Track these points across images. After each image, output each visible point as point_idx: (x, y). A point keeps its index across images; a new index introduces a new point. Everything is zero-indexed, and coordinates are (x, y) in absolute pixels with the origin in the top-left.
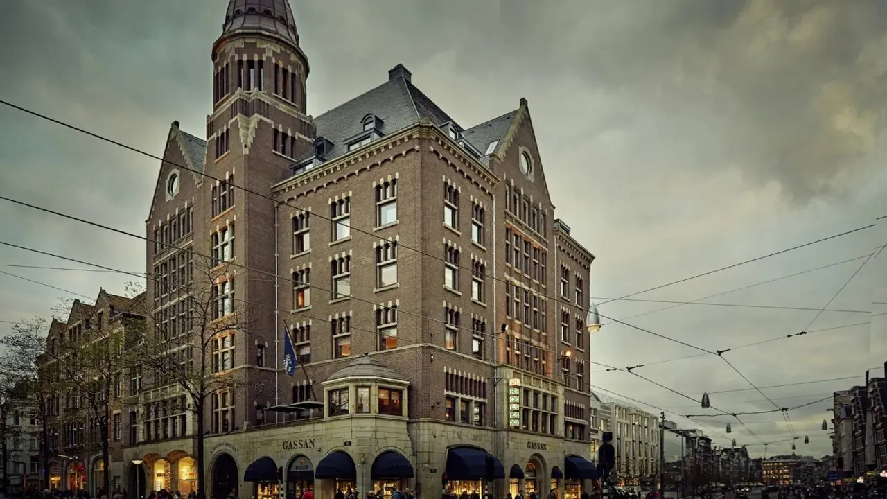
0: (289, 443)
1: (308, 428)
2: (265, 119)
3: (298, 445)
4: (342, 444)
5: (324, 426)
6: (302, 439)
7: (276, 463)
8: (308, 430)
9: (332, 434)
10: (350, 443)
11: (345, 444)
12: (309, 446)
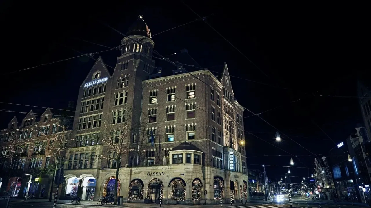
0: (151, 173)
1: (161, 167)
2: (142, 61)
3: (156, 174)
4: (179, 174)
5: (170, 167)
6: (158, 172)
7: (143, 181)
8: (162, 168)
9: (174, 171)
10: (183, 174)
11: (181, 174)
12: (161, 174)
